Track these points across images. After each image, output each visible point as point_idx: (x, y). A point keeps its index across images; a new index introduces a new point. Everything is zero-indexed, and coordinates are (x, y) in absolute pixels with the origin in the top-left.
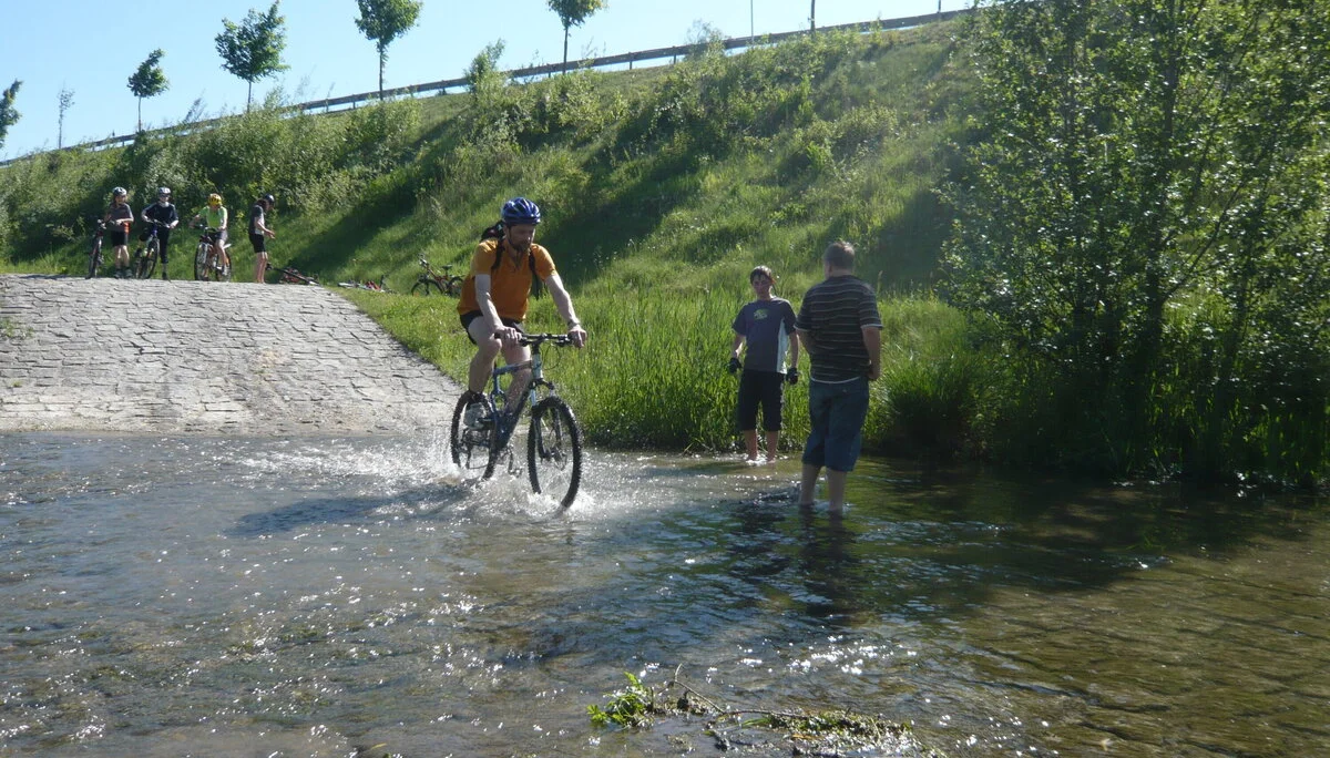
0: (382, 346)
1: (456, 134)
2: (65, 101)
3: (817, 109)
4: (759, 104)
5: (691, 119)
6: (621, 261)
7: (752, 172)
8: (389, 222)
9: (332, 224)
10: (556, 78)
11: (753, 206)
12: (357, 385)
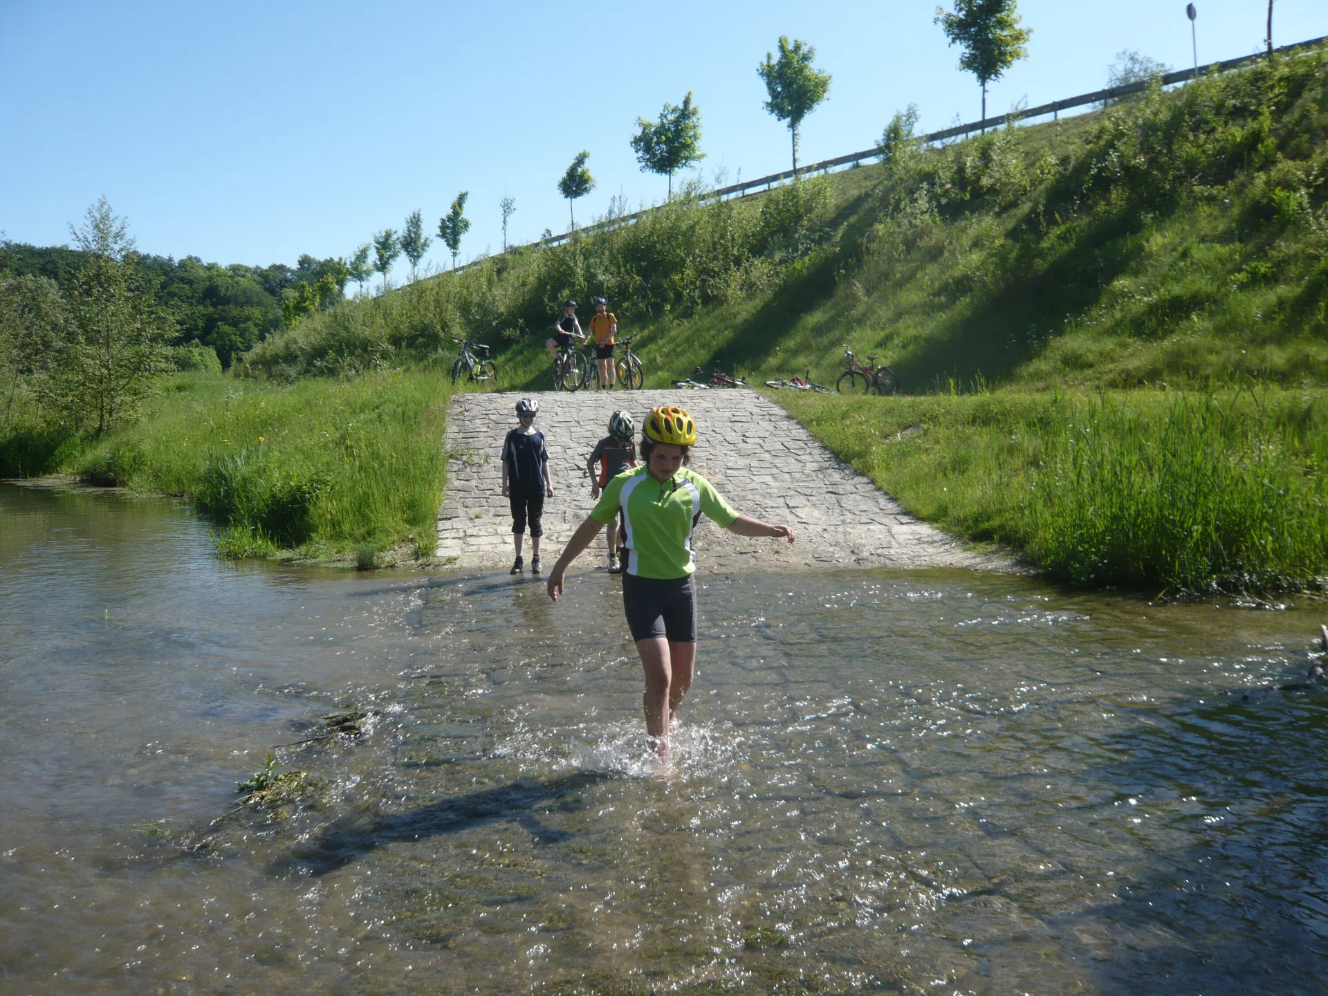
0: (814, 458)
1: (872, 209)
3: (1281, 147)
4: (1209, 146)
5: (1130, 173)
6: (1058, 339)
7: (1205, 226)
8: (809, 307)
9: (754, 311)
10: (975, 139)
11: (1207, 268)
12: (791, 505)
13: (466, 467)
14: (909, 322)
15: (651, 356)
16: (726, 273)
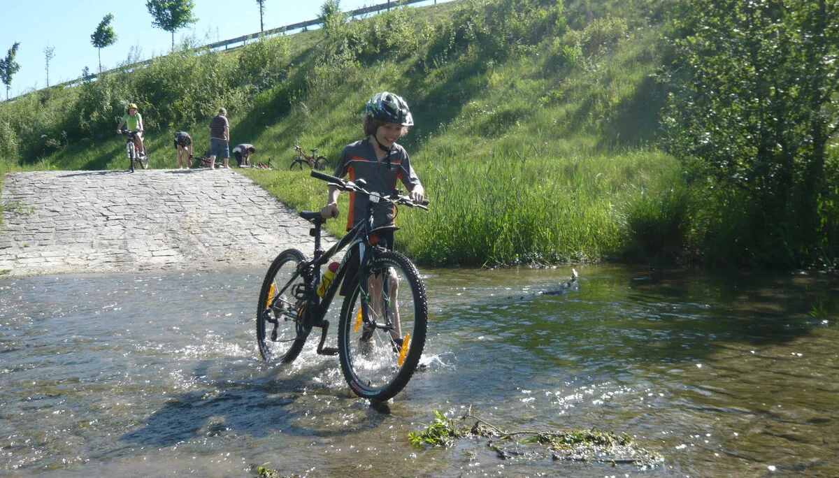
0: (270, 206)
1: (314, 59)
2: (49, 54)
3: (569, 22)
4: (527, 22)
5: (480, 36)
6: (435, 138)
7: (525, 70)
8: (272, 122)
10: (383, 14)
11: (526, 94)
12: (254, 233)
13: (17, 216)
14: (340, 131)
15: (159, 158)
16: (214, 99)
